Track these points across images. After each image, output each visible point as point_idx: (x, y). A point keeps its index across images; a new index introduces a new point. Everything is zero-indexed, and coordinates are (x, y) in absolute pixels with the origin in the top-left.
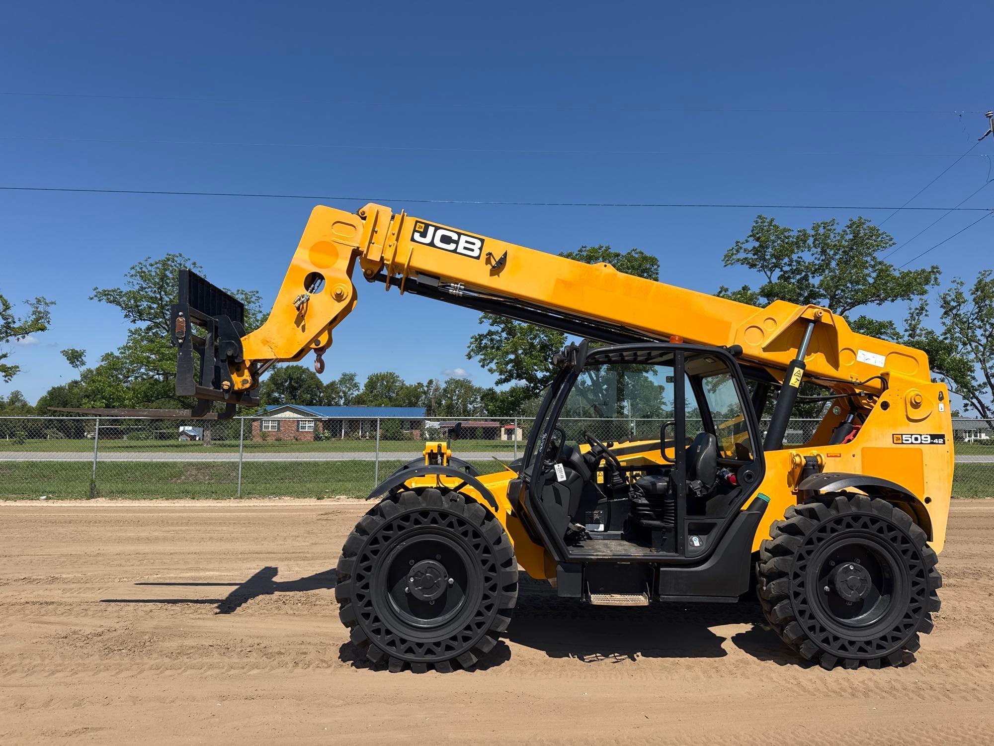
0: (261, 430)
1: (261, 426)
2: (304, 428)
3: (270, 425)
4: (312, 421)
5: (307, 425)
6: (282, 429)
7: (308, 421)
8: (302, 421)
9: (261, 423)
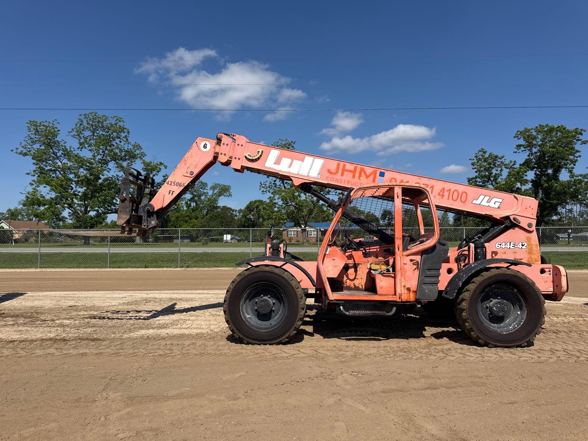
0: (288, 236)
1: (288, 234)
2: (311, 235)
3: (292, 233)
4: (315, 231)
5: (312, 233)
6: (299, 235)
7: (313, 231)
8: (309, 231)
9: (288, 232)
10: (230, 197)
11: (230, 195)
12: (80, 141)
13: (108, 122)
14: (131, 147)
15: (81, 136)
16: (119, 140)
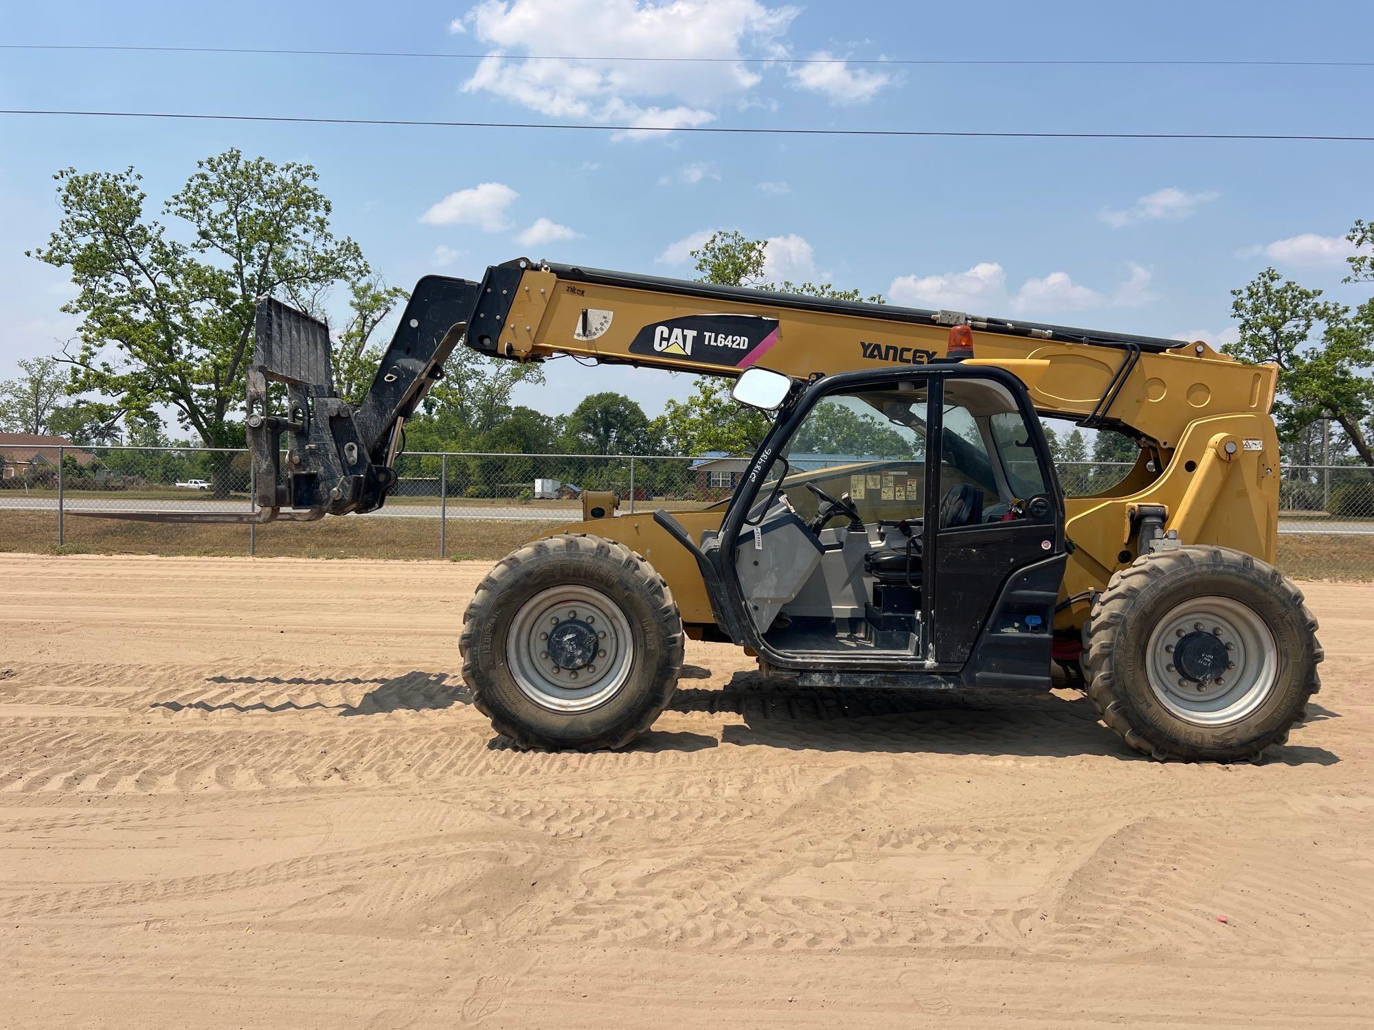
10: (540, 384)
11: (541, 379)
12: (199, 226)
13: (275, 176)
14: (331, 246)
15: (204, 213)
16: (303, 226)
